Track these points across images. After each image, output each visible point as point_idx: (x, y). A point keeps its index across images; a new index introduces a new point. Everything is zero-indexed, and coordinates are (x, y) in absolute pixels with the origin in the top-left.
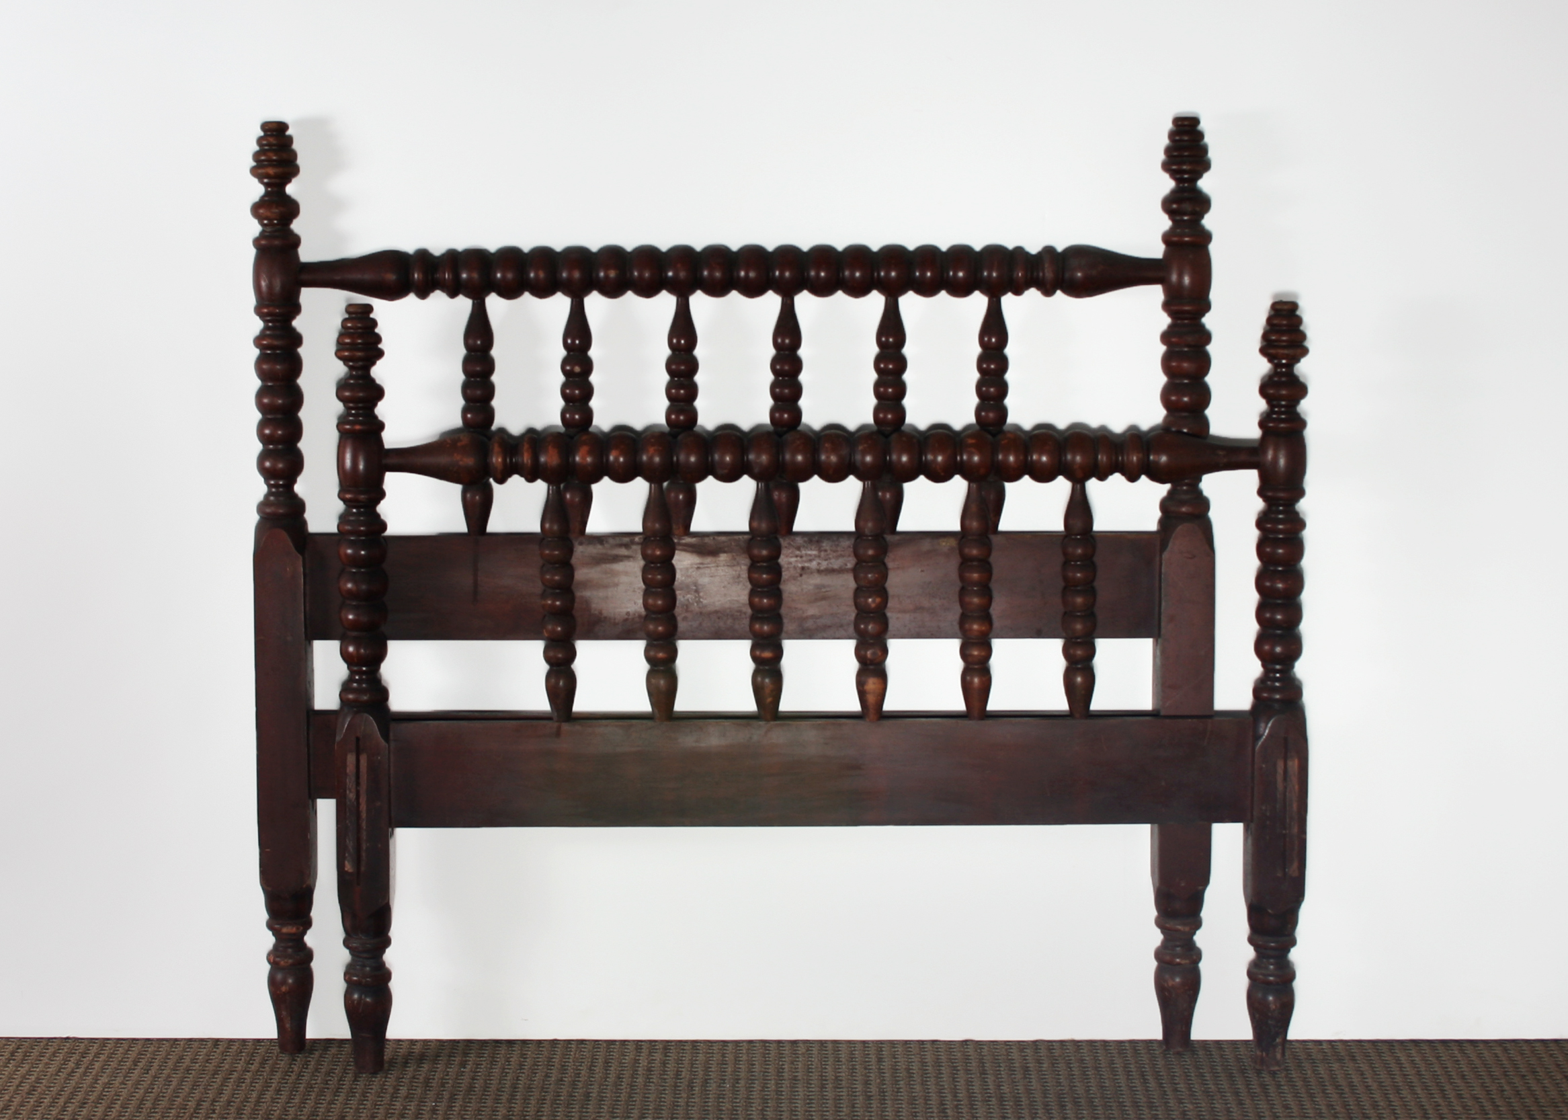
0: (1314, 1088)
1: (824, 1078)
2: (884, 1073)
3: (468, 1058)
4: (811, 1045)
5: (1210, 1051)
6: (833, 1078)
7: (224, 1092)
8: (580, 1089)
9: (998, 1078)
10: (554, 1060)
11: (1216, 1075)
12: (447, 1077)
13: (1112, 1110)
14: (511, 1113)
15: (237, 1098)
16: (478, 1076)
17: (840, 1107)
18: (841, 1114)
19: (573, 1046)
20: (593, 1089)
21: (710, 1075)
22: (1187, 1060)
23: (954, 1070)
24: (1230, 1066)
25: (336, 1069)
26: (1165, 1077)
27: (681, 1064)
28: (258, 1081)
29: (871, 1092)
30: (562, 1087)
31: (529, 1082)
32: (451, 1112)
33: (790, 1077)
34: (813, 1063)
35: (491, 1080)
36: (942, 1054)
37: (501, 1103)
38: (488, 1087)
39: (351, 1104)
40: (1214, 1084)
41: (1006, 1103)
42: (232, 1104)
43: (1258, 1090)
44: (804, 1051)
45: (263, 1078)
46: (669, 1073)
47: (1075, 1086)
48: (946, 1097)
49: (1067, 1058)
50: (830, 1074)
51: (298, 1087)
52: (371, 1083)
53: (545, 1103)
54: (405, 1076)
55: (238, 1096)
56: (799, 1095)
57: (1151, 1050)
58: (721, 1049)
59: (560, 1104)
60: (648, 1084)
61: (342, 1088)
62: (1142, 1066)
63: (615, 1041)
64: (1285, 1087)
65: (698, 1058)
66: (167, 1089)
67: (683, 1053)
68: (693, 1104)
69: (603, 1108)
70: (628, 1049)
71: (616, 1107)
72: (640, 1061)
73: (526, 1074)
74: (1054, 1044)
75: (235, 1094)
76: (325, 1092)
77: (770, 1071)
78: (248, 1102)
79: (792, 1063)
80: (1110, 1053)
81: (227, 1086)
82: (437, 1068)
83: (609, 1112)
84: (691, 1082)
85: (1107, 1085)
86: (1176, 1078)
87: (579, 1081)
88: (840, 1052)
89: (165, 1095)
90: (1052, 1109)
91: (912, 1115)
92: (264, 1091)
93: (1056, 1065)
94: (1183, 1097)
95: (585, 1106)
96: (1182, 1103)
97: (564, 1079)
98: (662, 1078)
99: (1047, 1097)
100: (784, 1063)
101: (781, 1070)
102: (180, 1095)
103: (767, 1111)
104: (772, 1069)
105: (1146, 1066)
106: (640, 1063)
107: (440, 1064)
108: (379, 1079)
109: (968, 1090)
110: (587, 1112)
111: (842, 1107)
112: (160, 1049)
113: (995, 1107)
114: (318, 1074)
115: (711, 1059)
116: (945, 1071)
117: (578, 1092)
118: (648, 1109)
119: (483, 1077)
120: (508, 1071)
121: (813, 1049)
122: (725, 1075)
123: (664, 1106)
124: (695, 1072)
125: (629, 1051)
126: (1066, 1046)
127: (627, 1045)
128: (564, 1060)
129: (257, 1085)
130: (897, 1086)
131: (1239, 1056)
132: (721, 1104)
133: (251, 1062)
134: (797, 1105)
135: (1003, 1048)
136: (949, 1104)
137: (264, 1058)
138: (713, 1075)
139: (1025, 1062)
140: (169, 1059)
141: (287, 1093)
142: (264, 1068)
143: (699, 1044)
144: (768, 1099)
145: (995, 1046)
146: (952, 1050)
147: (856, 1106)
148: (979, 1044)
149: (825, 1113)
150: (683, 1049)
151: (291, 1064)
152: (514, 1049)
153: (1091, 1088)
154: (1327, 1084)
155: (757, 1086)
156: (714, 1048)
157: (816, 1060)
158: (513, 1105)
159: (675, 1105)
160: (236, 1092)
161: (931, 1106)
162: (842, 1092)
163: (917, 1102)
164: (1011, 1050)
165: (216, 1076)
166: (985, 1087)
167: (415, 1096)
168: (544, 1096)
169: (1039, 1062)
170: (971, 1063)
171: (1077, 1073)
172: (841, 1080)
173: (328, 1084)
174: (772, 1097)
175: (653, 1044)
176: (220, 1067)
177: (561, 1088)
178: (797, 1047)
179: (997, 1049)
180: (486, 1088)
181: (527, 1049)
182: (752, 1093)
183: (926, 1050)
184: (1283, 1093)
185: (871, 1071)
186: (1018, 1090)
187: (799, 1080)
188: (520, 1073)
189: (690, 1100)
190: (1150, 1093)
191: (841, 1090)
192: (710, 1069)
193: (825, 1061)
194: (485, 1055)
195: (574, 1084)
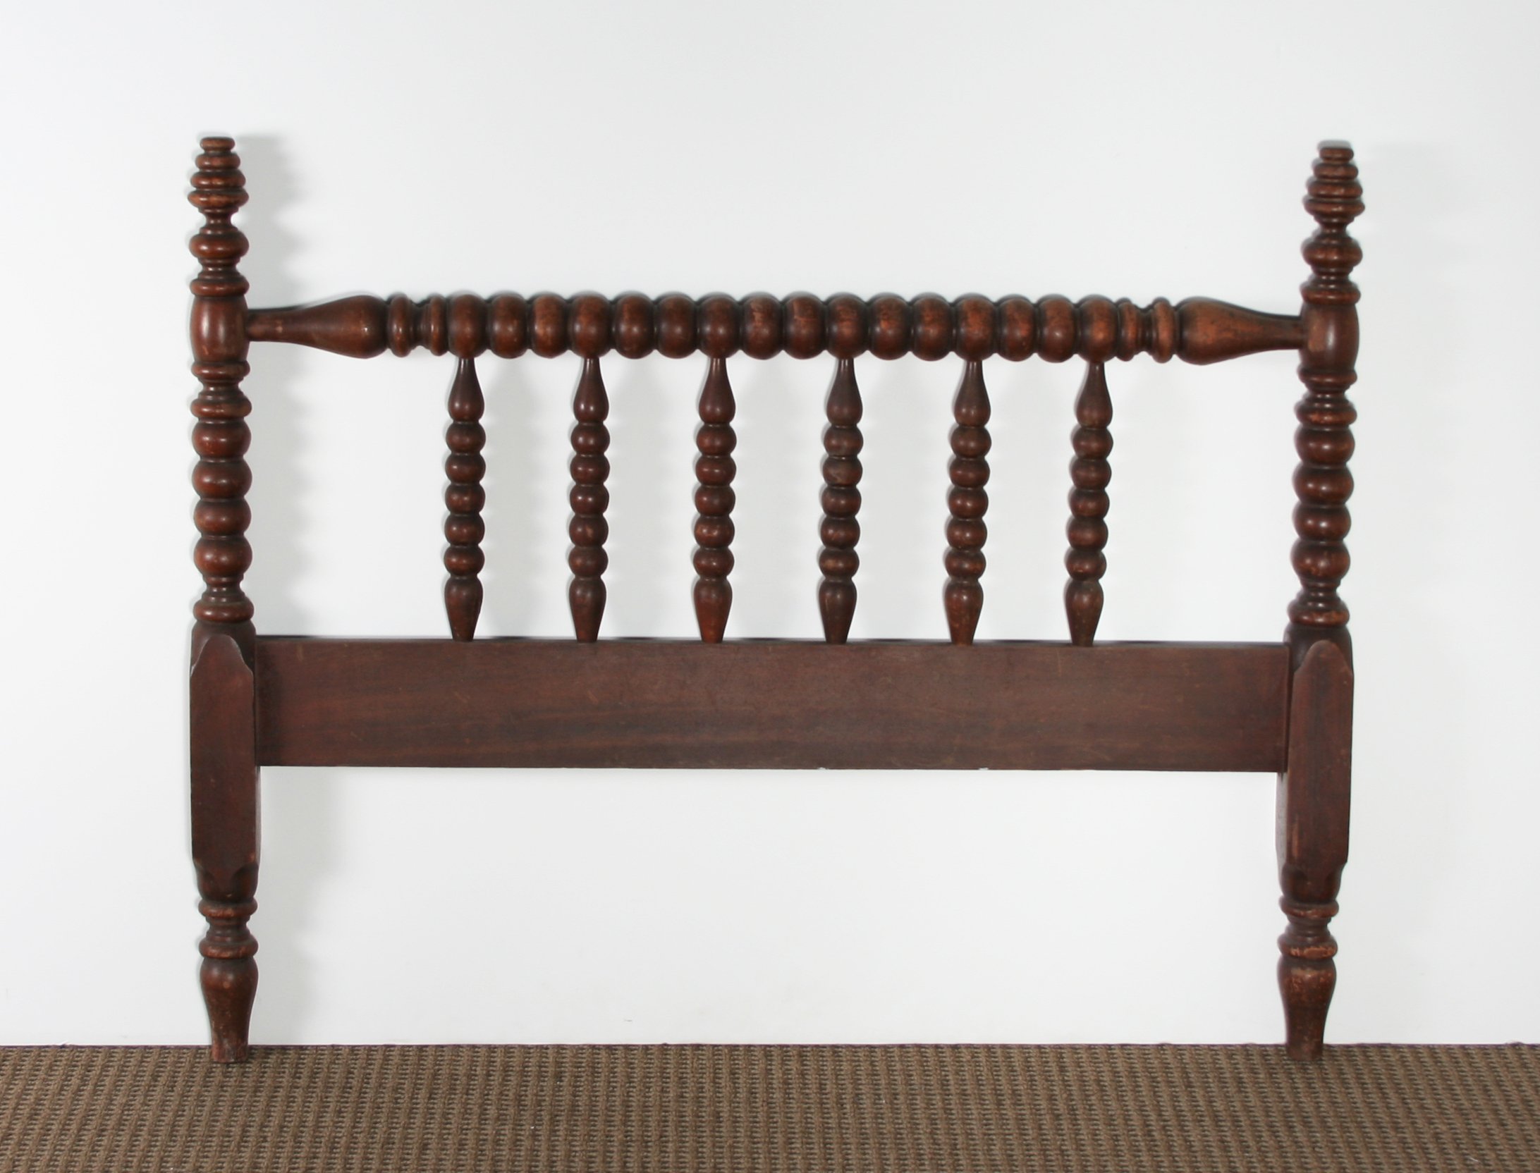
1: (998, 1092)
2: (1070, 1086)
5: (1456, 1058)
6: (1010, 1092)
7: (272, 1114)
8: (706, 1107)
9: (1208, 1092)
10: (668, 1071)
12: (543, 1093)
13: (1350, 1132)
14: (628, 1138)
15: (290, 1122)
16: (579, 1091)
17: (1024, 1129)
18: (1027, 1138)
19: (687, 1052)
20: (723, 1107)
21: (860, 1089)
25: (404, 1084)
26: (1408, 1091)
28: (312, 1100)
29: (1058, 1110)
31: (643, 1099)
32: (556, 1138)
33: (958, 1091)
34: (983, 1073)
35: (597, 1096)
36: (1136, 1061)
37: (614, 1126)
38: (595, 1106)
39: (432, 1128)
41: (1223, 1124)
42: (285, 1129)
43: (1520, 1107)
44: (969, 1057)
45: (317, 1096)
46: (810, 1086)
47: (1301, 1102)
48: (1149, 1115)
49: (1286, 1067)
52: (451, 1101)
53: (667, 1126)
54: (491, 1092)
55: (290, 1119)
56: (972, 1114)
58: (867, 1056)
59: (687, 1127)
60: (788, 1101)
61: (417, 1108)
63: (738, 1046)
66: (200, 1111)
67: (823, 1061)
68: (847, 1126)
69: (739, 1132)
70: (755, 1056)
71: (754, 1129)
73: (638, 1088)
74: (1268, 1049)
76: (396, 1113)
78: (304, 1127)
79: (957, 1073)
80: (1337, 1060)
81: (275, 1107)
82: (527, 1081)
83: (746, 1136)
84: (839, 1097)
85: (1339, 1100)
87: (703, 1097)
89: (199, 1118)
90: (1278, 1132)
91: (1112, 1139)
92: (322, 1112)
94: (1431, 1116)
95: (717, 1129)
96: (1433, 1124)
97: (684, 1094)
98: (803, 1093)
99: (1271, 1116)
100: (947, 1073)
101: (945, 1082)
102: (220, 1118)
103: (937, 1134)
104: (933, 1080)
105: (1382, 1077)
106: (773, 1074)
107: (530, 1076)
108: (460, 1095)
109: (1174, 1107)
110: (721, 1137)
111: (1027, 1129)
112: (182, 1060)
113: (1210, 1129)
114: (384, 1091)
115: (858, 1068)
116: (1143, 1082)
118: (794, 1133)
120: (614, 1084)
122: (879, 1089)
123: (812, 1128)
124: (842, 1085)
125: (756, 1058)
127: (753, 1051)
129: (311, 1105)
130: (1089, 1102)
132: (881, 1126)
133: (298, 1075)
134: (972, 1126)
135: (1207, 1053)
136: (1155, 1125)
137: (312, 1071)
138: (864, 1089)
140: (195, 1072)
142: (315, 1083)
143: (840, 1049)
145: (1198, 1052)
146: (1146, 1056)
147: (1043, 1127)
148: (1177, 1048)
149: (1007, 1137)
150: (823, 1056)
151: (347, 1078)
152: (616, 1056)
155: (920, 1102)
156: (860, 1054)
157: (986, 1069)
158: (629, 1128)
159: (825, 1128)
160: (288, 1114)
161: (1133, 1127)
162: (1024, 1109)
163: (1116, 1123)
164: (1218, 1057)
165: (259, 1094)
166: (1194, 1103)
168: (665, 1116)
169: (1253, 1071)
170: (1171, 1073)
171: (1301, 1086)
172: (1020, 1095)
173: (399, 1103)
174: (940, 1116)
175: (785, 1049)
176: (261, 1082)
177: (684, 1107)
178: (960, 1052)
179: (1200, 1055)
180: (592, 1106)
182: (916, 1112)
186: (1234, 1106)
187: (969, 1095)
188: (630, 1087)
189: (842, 1121)
190: (1392, 1110)
191: (1022, 1107)
192: (859, 1082)
193: (996, 1071)
194: (583, 1065)
195: (698, 1100)
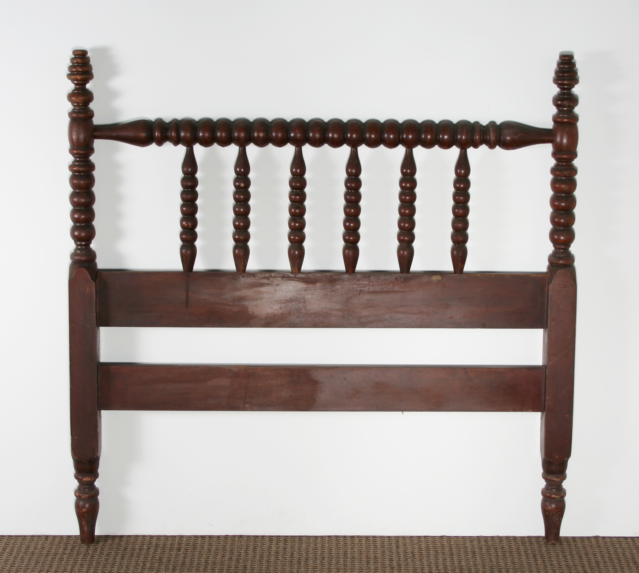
0: (623, 563)
3: (181, 546)
4: (361, 538)
11: (573, 556)
22: (557, 547)
23: (437, 553)
24: (580, 551)
27: (293, 549)
30: (232, 562)
40: (571, 561)
50: (372, 555)
51: (92, 563)
57: (539, 542)
62: (534, 551)
64: (609, 563)
65: (302, 546)
72: (272, 548)
75: (58, 567)
77: (340, 553)
86: (552, 558)
88: (377, 543)
93: (489, 550)
117: (240, 565)
119: (190, 557)
121: (363, 541)
126: (495, 539)
128: (232, 547)
131: (584, 546)
139: (473, 548)
141: (86, 566)
144: (340, 569)
153: (508, 563)
154: (630, 561)
167: (155, 568)
181: (212, 541)
183: (421, 541)
184: (608, 566)
185: (393, 553)
